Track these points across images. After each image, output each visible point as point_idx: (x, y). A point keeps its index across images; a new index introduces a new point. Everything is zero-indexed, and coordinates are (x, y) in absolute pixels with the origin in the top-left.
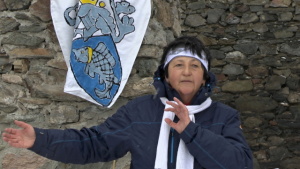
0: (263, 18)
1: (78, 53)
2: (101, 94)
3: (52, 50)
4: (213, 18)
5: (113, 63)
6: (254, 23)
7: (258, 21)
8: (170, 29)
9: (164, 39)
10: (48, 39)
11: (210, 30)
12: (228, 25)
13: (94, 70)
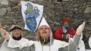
0: (72, 13)
1: (27, 21)
2: (32, 29)
3: (22, 20)
4: (61, 13)
5: (35, 22)
6: (70, 14)
7: (71, 14)
8: (48, 15)
9: (46, 17)
10: (21, 18)
11: (61, 16)
12: (64, 15)
13: (31, 24)
